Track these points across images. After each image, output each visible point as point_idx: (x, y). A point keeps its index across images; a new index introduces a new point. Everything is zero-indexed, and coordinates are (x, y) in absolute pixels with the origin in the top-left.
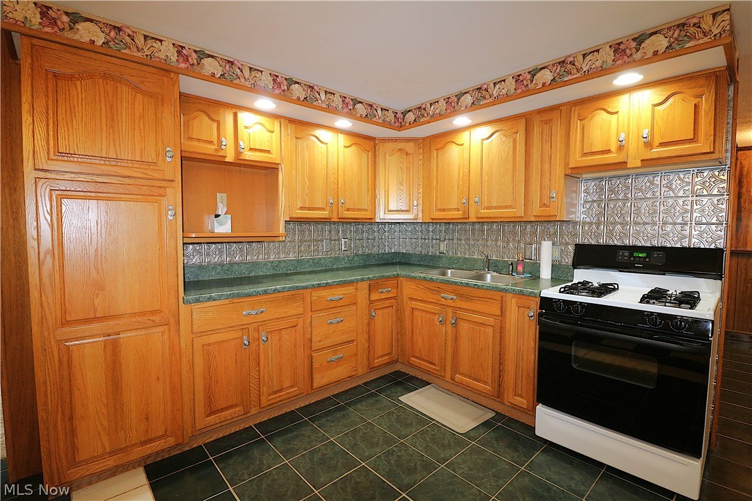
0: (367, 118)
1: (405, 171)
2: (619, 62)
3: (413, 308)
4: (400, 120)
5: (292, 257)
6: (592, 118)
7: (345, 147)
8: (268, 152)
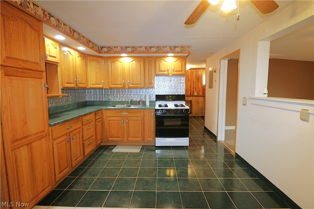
0: (92, 48)
1: (98, 68)
2: (171, 51)
3: (109, 120)
4: (100, 49)
5: (54, 105)
6: (161, 62)
7: (78, 57)
8: (55, 57)
